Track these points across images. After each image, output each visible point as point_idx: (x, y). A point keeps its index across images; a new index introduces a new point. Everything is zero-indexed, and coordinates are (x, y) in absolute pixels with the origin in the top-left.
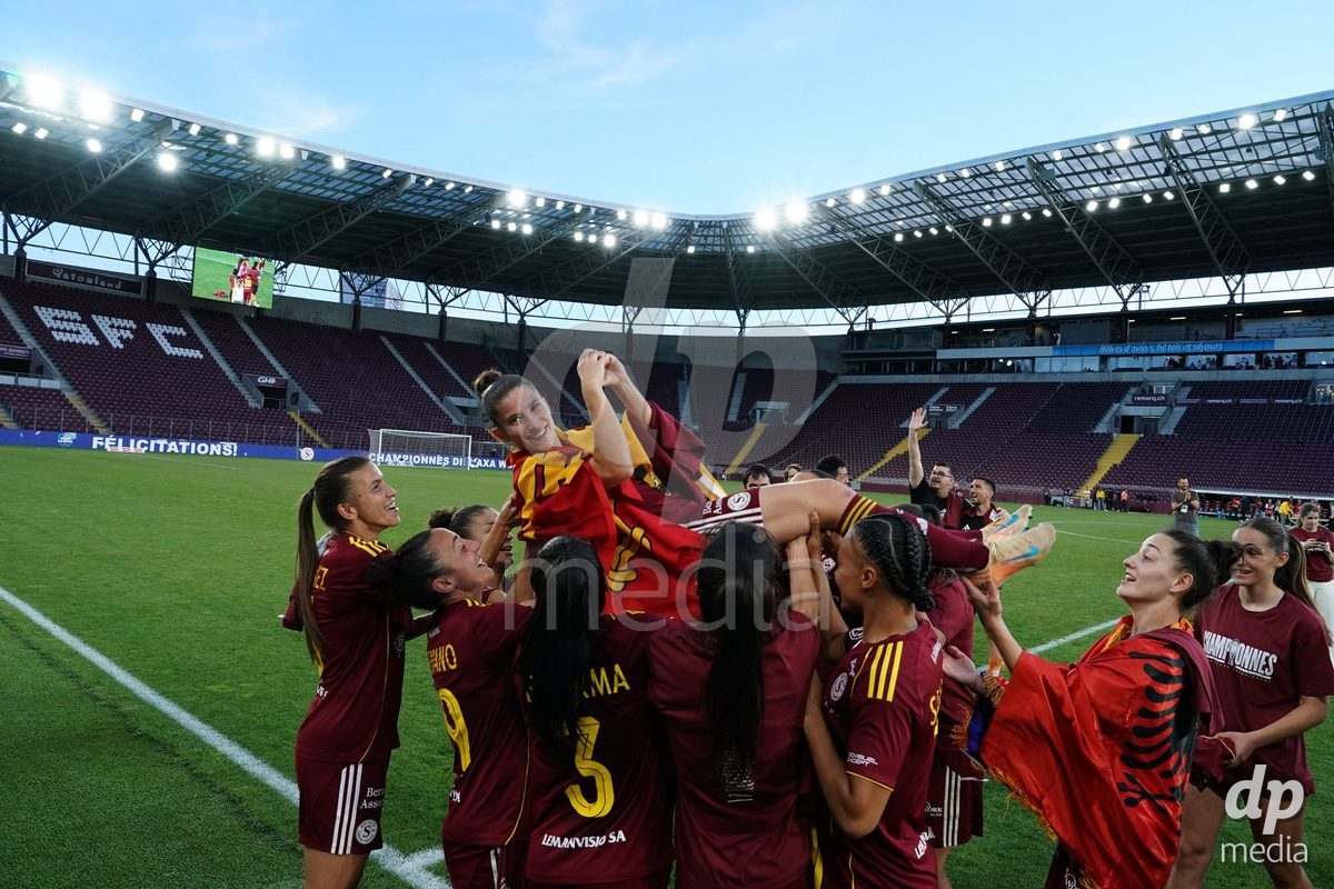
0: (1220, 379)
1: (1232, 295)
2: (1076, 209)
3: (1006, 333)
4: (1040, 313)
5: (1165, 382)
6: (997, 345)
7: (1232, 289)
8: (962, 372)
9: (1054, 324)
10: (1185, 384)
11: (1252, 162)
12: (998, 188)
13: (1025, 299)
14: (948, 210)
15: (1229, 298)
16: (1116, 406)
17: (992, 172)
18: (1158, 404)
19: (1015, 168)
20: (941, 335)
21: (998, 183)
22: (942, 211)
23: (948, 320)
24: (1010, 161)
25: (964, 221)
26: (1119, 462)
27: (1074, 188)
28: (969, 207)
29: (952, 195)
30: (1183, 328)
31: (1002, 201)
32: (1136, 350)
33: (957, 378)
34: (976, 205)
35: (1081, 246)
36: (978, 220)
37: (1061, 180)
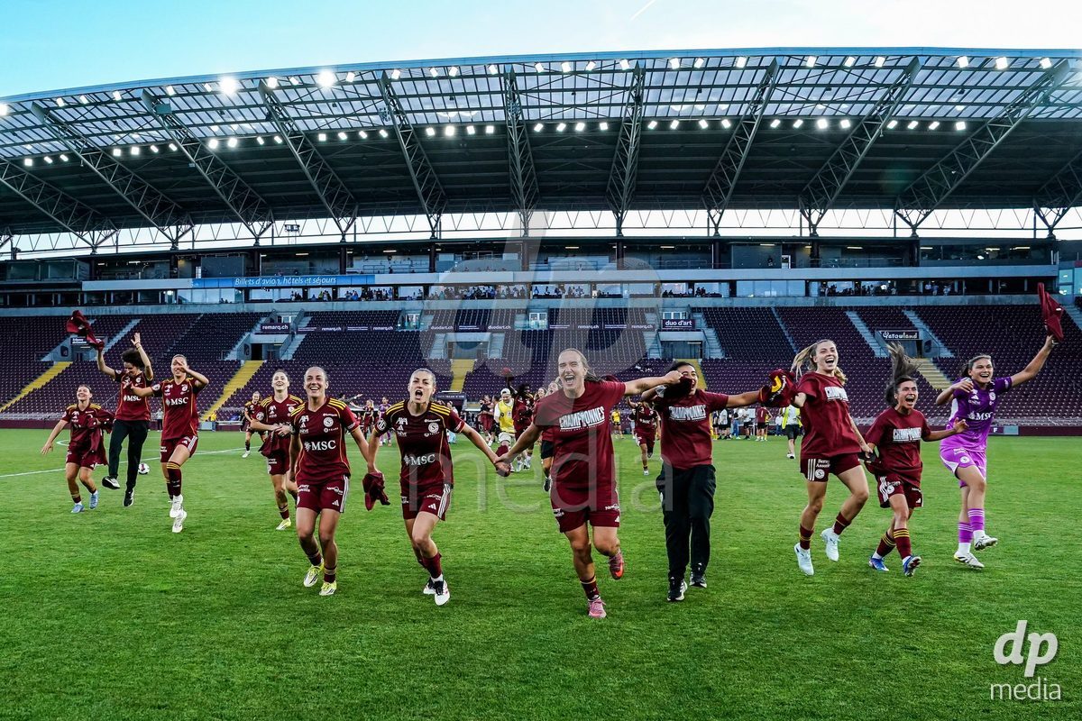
0: (335, 309)
1: (344, 235)
2: (196, 145)
3: (152, 265)
4: (181, 247)
5: (291, 312)
6: (145, 277)
7: (344, 229)
8: (109, 304)
9: (195, 257)
10: (307, 314)
11: (340, 116)
12: (122, 118)
13: (167, 232)
14: (75, 136)
15: (341, 237)
16: (247, 334)
17: (112, 101)
18: (283, 332)
19: (134, 99)
20: (87, 266)
21: (121, 113)
22: (68, 137)
23: (94, 251)
24: (128, 91)
25: (94, 150)
26: (242, 387)
27: (194, 125)
28: (97, 135)
29: (76, 121)
30: (306, 264)
31: (128, 132)
32: (266, 282)
33: (103, 311)
34: (103, 134)
35: (206, 181)
36: (108, 149)
37: (180, 116)
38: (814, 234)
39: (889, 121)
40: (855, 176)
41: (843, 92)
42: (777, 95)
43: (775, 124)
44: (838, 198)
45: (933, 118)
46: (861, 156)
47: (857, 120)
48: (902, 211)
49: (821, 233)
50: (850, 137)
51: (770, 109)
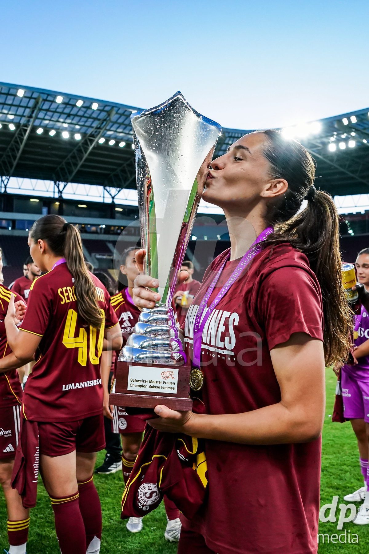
38: (61, 197)
39: (99, 138)
40: (83, 166)
41: (77, 119)
42: (41, 115)
43: (40, 131)
44: (74, 177)
45: (122, 139)
46: (86, 156)
47: (84, 135)
48: (108, 188)
49: (65, 196)
50: (80, 144)
51: (37, 122)
